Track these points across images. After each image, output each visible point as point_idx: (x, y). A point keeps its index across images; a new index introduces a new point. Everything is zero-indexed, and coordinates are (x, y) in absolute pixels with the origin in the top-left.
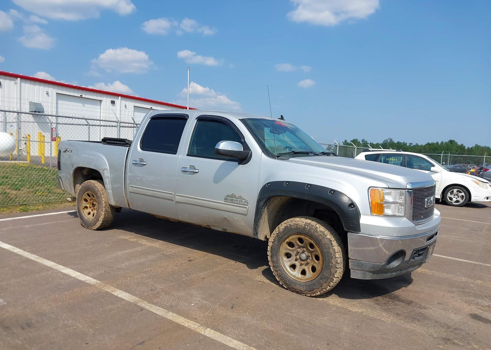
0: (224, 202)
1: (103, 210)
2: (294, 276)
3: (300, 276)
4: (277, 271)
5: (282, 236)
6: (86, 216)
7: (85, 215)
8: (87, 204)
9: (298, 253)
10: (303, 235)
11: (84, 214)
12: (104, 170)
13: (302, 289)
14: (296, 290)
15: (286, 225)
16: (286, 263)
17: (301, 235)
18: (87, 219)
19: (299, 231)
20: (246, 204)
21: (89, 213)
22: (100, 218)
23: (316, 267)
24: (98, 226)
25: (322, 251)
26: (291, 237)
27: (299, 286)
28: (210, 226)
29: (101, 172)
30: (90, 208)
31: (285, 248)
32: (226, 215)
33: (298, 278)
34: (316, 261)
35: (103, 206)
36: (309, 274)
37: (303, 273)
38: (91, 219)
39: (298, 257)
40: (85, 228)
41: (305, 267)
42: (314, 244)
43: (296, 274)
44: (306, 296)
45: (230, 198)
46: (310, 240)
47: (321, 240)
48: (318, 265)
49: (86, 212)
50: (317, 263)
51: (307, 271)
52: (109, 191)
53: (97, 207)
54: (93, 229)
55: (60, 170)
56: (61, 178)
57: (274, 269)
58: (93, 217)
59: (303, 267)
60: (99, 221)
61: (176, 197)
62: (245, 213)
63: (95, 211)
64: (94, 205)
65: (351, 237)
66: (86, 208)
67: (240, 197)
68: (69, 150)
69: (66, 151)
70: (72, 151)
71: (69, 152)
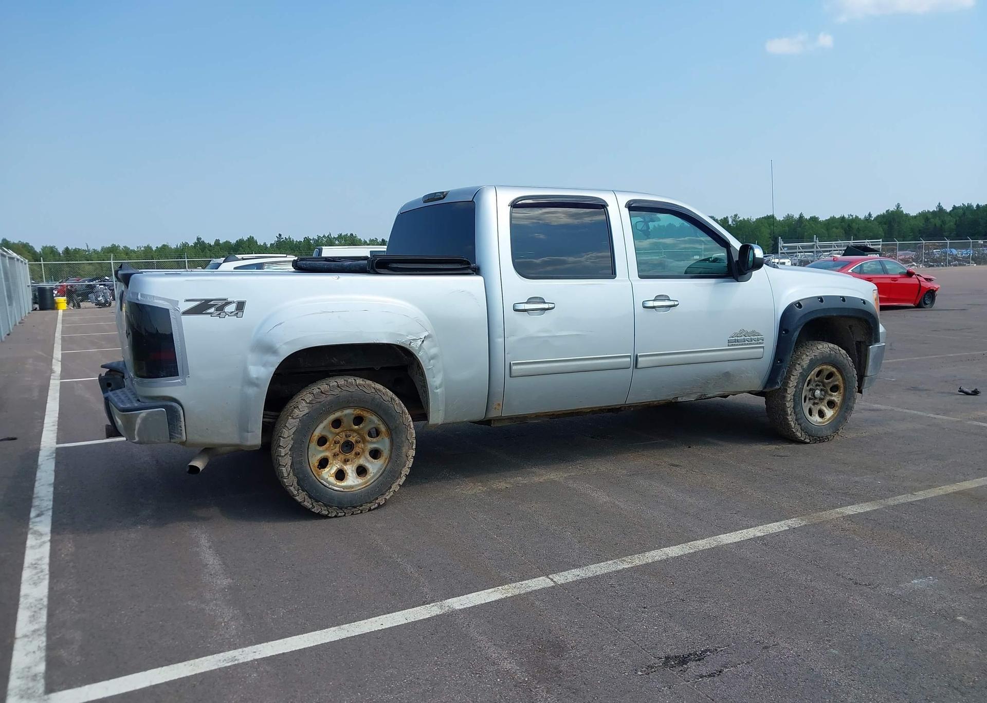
0: (728, 346)
2: (816, 422)
3: (819, 420)
4: (801, 423)
5: (806, 375)
7: (329, 483)
8: (327, 449)
9: (810, 390)
10: (825, 365)
11: (326, 480)
12: (423, 341)
14: (819, 438)
15: (810, 358)
16: (806, 410)
17: (823, 365)
19: (822, 361)
20: (761, 341)
21: (340, 473)
22: (404, 469)
23: (835, 400)
25: (844, 380)
26: (812, 373)
28: (678, 398)
29: (414, 347)
30: (335, 458)
31: (805, 390)
32: (728, 367)
33: (820, 423)
34: (833, 393)
35: (412, 435)
36: (829, 413)
37: (821, 414)
38: (357, 485)
39: (810, 396)
40: (337, 516)
41: (821, 406)
42: (836, 372)
43: (816, 418)
45: (737, 339)
46: (832, 368)
47: (844, 364)
48: (836, 397)
49: (328, 474)
50: (835, 396)
51: (824, 411)
52: (438, 390)
53: (383, 444)
54: (372, 508)
55: (178, 375)
56: (182, 401)
57: (795, 424)
58: (368, 477)
59: (818, 407)
60: (398, 478)
61: (640, 359)
62: (759, 357)
63: (361, 461)
64: (348, 447)
65: (872, 350)
66: (325, 463)
67: (754, 333)
68: (220, 303)
69: (202, 307)
70: (241, 306)
71: (227, 309)
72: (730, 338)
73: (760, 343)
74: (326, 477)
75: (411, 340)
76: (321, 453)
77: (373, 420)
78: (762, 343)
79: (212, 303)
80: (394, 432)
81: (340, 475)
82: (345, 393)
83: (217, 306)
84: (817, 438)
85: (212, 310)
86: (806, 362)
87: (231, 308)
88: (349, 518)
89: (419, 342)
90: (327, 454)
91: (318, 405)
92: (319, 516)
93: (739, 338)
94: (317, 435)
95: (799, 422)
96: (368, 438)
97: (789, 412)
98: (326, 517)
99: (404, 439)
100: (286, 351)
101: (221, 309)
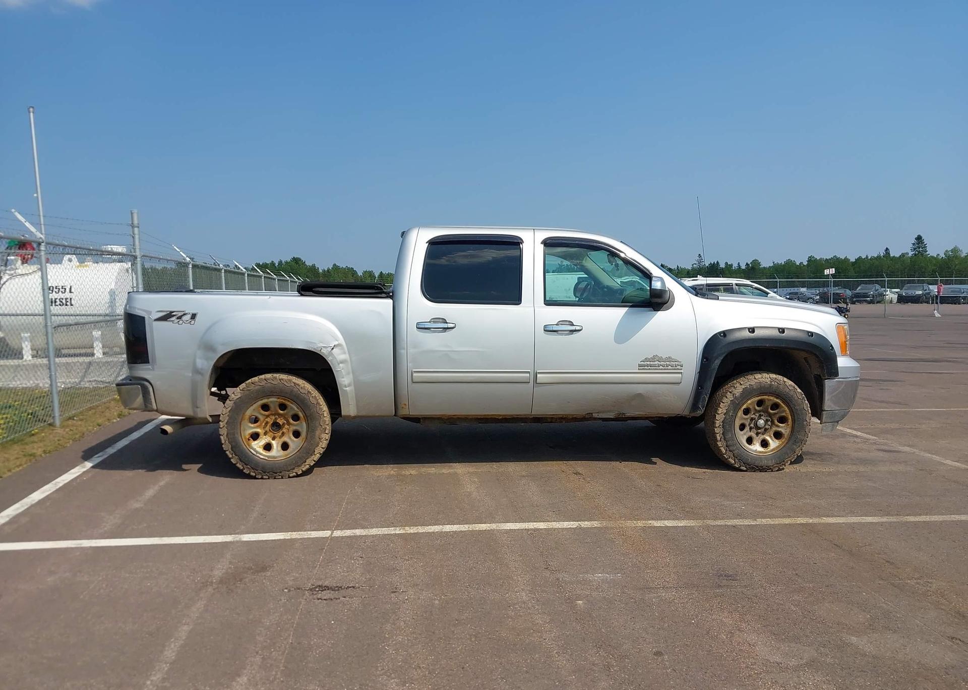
0: (638, 370)
1: (325, 429)
2: (756, 451)
3: (760, 449)
4: (734, 450)
5: (739, 403)
6: (261, 454)
7: (257, 452)
8: (257, 427)
9: (752, 419)
10: (766, 395)
11: (255, 450)
12: (333, 349)
13: (770, 463)
14: (761, 467)
15: (744, 387)
16: (742, 438)
17: (763, 395)
18: (267, 458)
19: (762, 390)
20: (679, 367)
22: (317, 448)
23: (783, 431)
24: (308, 466)
25: (792, 411)
26: (749, 402)
27: (766, 461)
28: (592, 413)
29: (324, 352)
30: (265, 434)
31: (740, 418)
32: (640, 389)
33: (760, 452)
34: (781, 425)
35: (325, 422)
36: (774, 444)
37: (765, 444)
38: (279, 457)
39: (752, 425)
40: (262, 478)
41: (765, 436)
42: (781, 403)
43: (757, 447)
44: (772, 471)
46: (775, 399)
47: (792, 396)
48: (784, 428)
49: (257, 446)
50: (782, 427)
51: (769, 441)
52: (347, 389)
53: (302, 427)
54: (291, 475)
55: (149, 363)
56: (152, 382)
57: (726, 450)
58: (288, 451)
59: (761, 437)
60: (312, 455)
61: (538, 375)
62: (677, 381)
63: (285, 439)
64: (276, 426)
65: (829, 384)
66: (255, 436)
67: (669, 359)
68: (180, 314)
69: (167, 317)
70: (194, 316)
71: (184, 318)
72: (641, 362)
73: (678, 369)
74: (255, 447)
75: (323, 347)
76: (252, 429)
77: (294, 408)
78: (681, 369)
79: (174, 314)
80: (311, 418)
81: (268, 447)
82: (269, 385)
83: (177, 316)
84: (754, 466)
85: (173, 319)
86: (738, 391)
87: (188, 317)
88: (271, 481)
89: (329, 349)
90: (258, 430)
91: (248, 392)
92: (249, 477)
93: (651, 363)
94: (248, 414)
95: (731, 449)
96: (291, 421)
97: (719, 438)
98: (255, 478)
99: (317, 425)
100: (222, 350)
101: (180, 318)
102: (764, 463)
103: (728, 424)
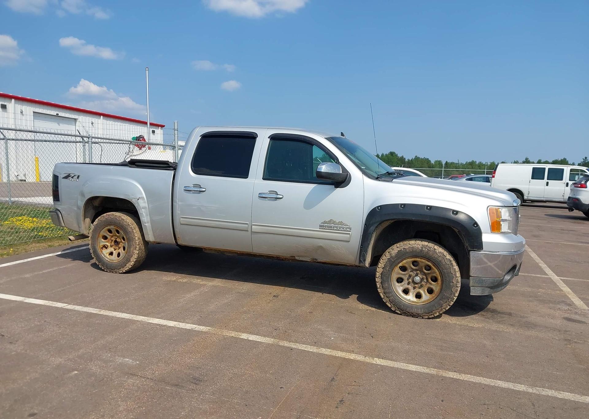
0: (320, 229)
1: (136, 247)
2: (409, 300)
3: (415, 299)
4: (389, 297)
5: (394, 261)
6: (107, 258)
7: (105, 256)
8: (107, 242)
9: (410, 276)
10: (419, 258)
11: (104, 255)
12: (138, 199)
13: (419, 312)
14: (413, 313)
15: (399, 249)
16: (399, 288)
17: (416, 258)
18: (109, 260)
19: (415, 254)
21: (111, 254)
22: (131, 258)
23: (434, 288)
24: (128, 268)
25: (441, 273)
26: (404, 261)
27: (416, 310)
28: (294, 257)
29: (134, 201)
30: (111, 246)
31: (397, 273)
32: (321, 243)
33: (412, 302)
34: (433, 283)
35: (136, 243)
36: (426, 297)
37: (418, 296)
38: (115, 260)
39: (410, 280)
40: (107, 272)
41: (420, 290)
42: (432, 266)
43: (411, 297)
44: (423, 318)
45: (327, 225)
46: (427, 262)
47: (440, 261)
48: (435, 287)
49: (106, 252)
50: (433, 285)
51: (422, 294)
52: (146, 224)
53: (126, 244)
54: (120, 272)
55: (59, 201)
56: (61, 211)
57: (384, 296)
58: (120, 258)
59: (417, 290)
60: (129, 262)
61: (253, 227)
62: (347, 240)
63: (119, 251)
64: (116, 243)
65: (474, 255)
66: (105, 247)
67: (341, 223)
68: (73, 175)
69: (68, 177)
70: (78, 176)
71: (74, 178)
72: (321, 223)
73: (348, 231)
74: (104, 253)
75: (133, 198)
76: (103, 242)
77: (122, 233)
78: (350, 231)
79: (70, 175)
80: (129, 240)
82: (110, 218)
85: (70, 178)
86: (394, 252)
87: (76, 177)
88: (111, 274)
89: (137, 199)
90: (107, 244)
91: (100, 221)
92: (101, 269)
93: (328, 225)
94: (101, 234)
95: (387, 295)
96: (122, 240)
97: (378, 286)
98: (103, 270)
99: (132, 244)
100: (88, 196)
101: (72, 177)
102: (414, 311)
103: (386, 276)
